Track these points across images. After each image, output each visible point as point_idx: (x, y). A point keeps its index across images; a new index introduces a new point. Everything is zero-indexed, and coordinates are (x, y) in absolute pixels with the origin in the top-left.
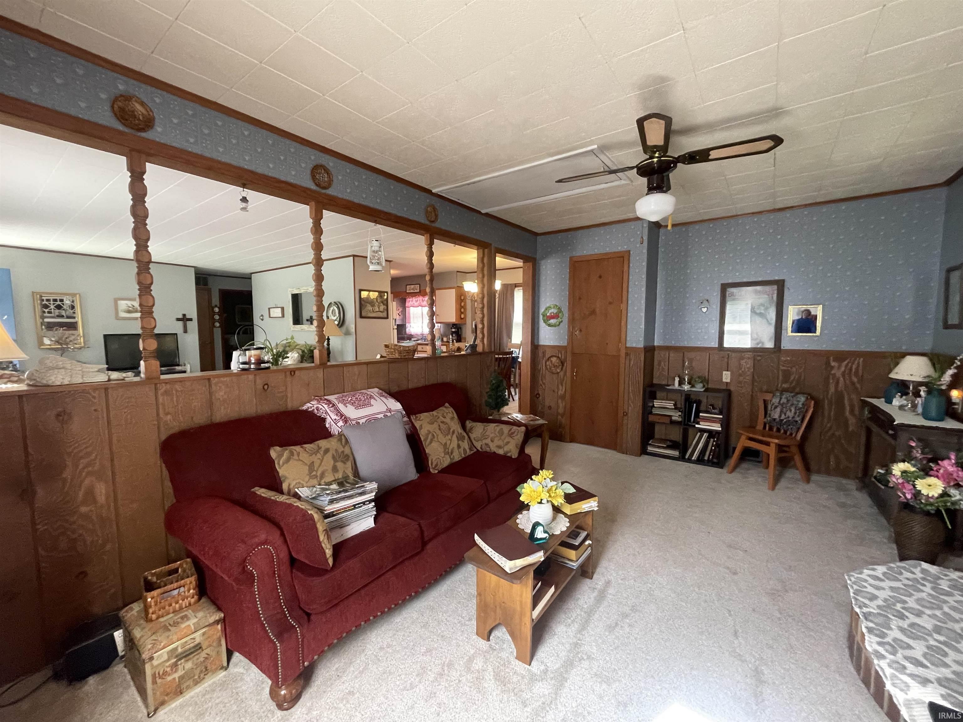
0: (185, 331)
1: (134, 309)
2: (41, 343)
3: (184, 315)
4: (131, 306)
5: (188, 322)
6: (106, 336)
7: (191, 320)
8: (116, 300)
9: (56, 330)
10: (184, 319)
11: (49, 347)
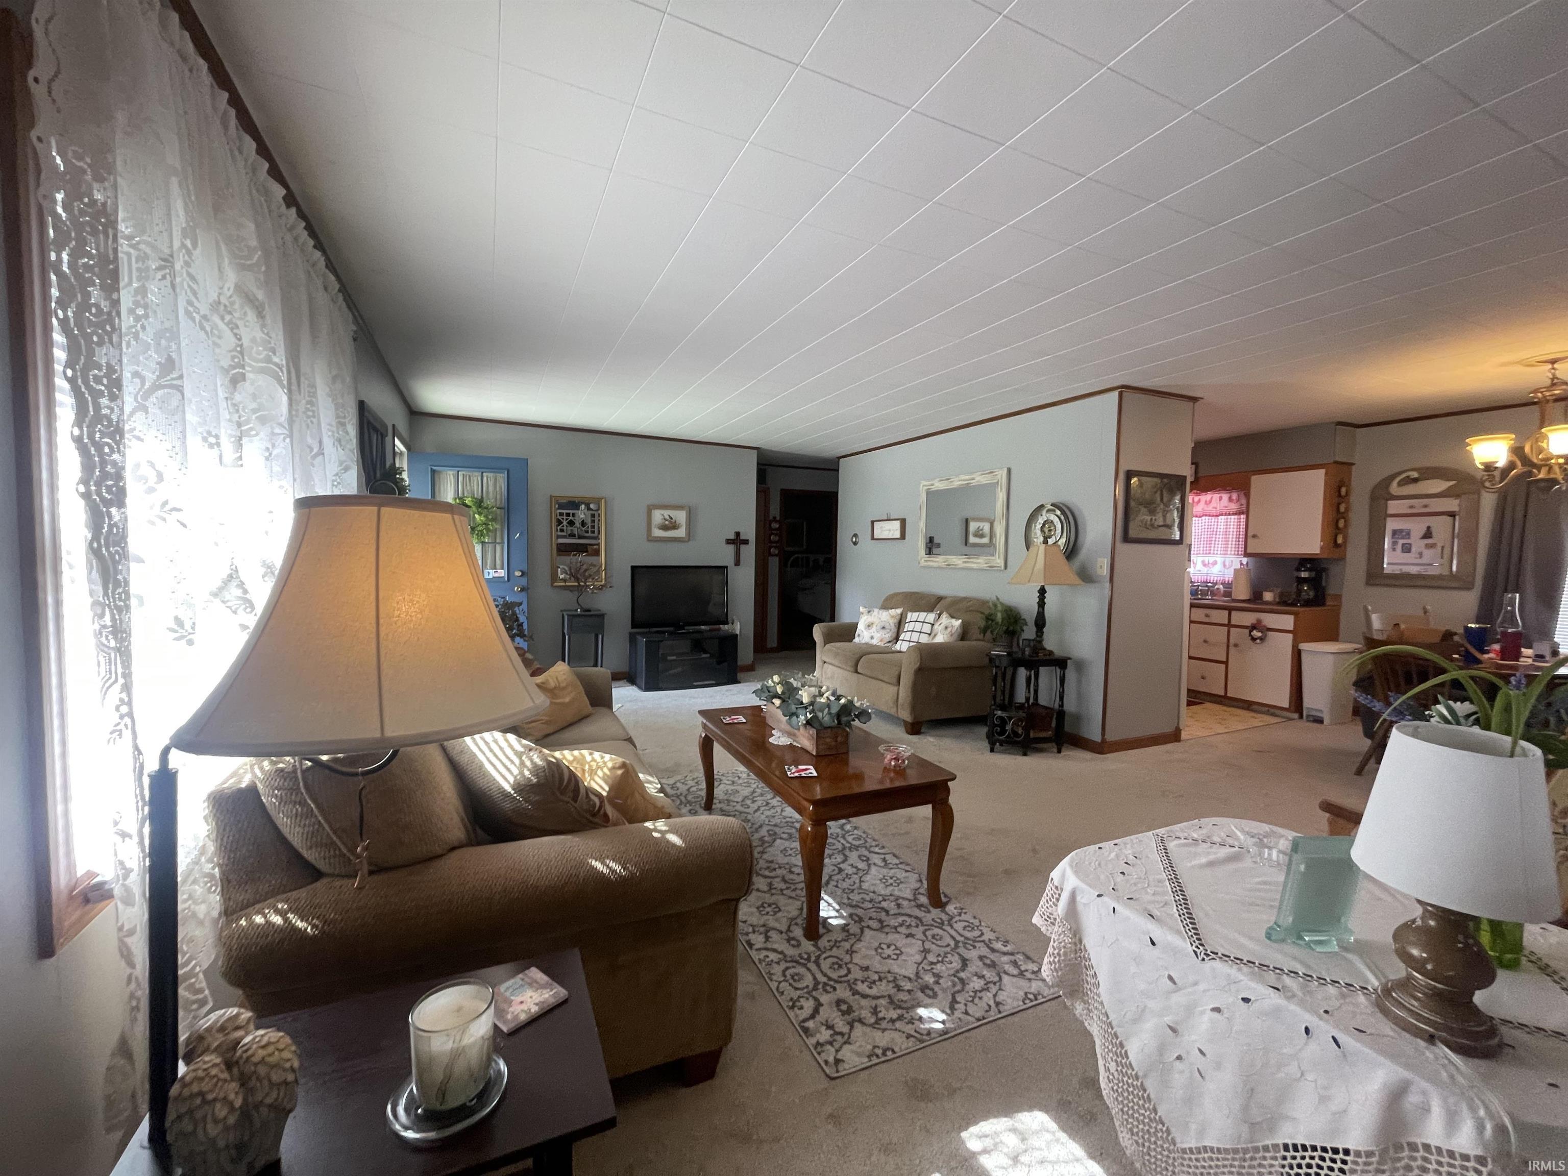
0: (737, 563)
1: (671, 522)
2: (554, 577)
3: (738, 534)
4: (667, 517)
5: (743, 547)
6: (634, 568)
7: (746, 542)
8: (650, 509)
9: (575, 555)
10: (737, 541)
11: (563, 584)
